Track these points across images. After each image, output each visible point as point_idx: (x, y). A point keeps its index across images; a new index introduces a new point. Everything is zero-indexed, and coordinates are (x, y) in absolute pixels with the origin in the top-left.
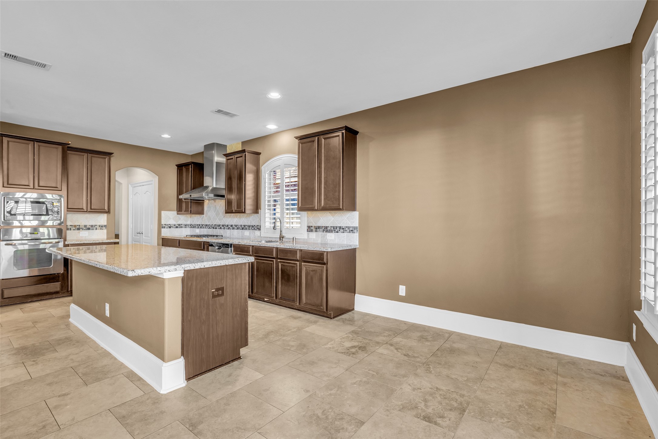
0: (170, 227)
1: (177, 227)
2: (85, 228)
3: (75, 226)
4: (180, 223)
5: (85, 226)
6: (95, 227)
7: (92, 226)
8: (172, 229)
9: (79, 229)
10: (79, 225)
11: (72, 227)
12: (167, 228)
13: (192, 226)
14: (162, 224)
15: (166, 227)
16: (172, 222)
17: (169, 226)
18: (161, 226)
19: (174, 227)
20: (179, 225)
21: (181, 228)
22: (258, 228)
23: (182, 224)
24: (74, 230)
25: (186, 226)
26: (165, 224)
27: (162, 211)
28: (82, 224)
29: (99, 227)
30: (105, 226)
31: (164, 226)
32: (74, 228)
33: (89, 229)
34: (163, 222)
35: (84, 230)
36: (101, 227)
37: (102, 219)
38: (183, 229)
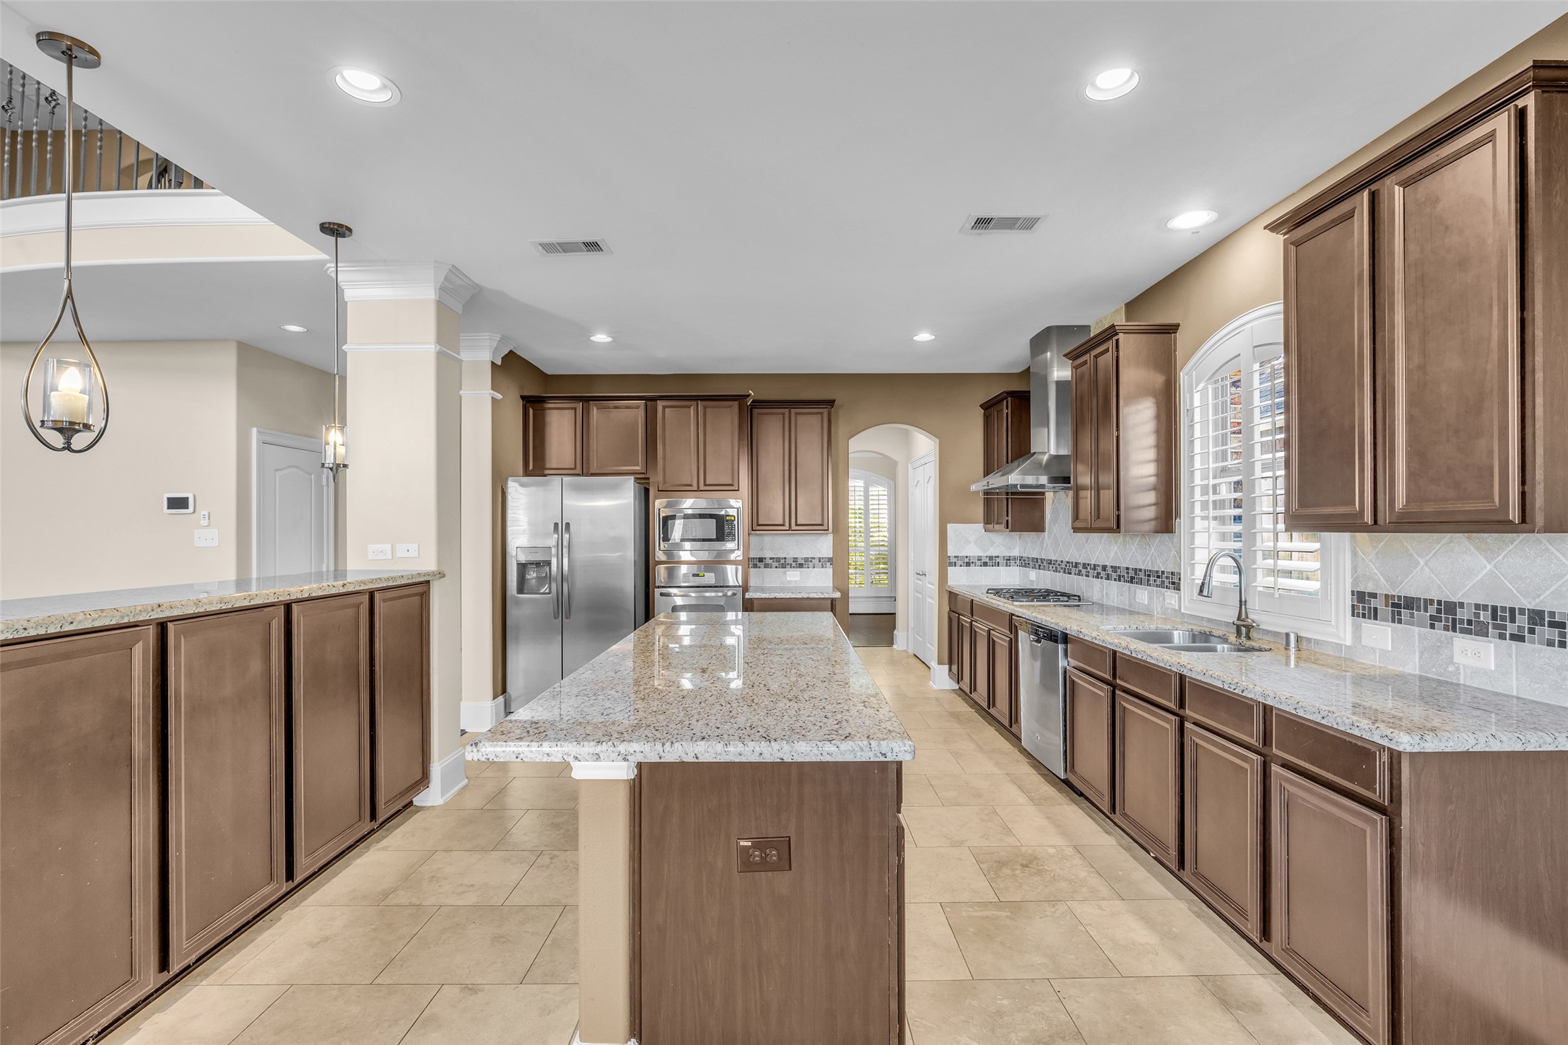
0: (968, 564)
1: (985, 564)
2: (794, 564)
3: (778, 560)
4: (993, 552)
5: (795, 560)
6: (811, 561)
7: (806, 560)
8: (972, 568)
9: (784, 566)
10: (785, 558)
11: (773, 562)
12: (961, 566)
13: (1025, 562)
14: (949, 557)
15: (959, 563)
16: (973, 551)
17: (967, 560)
18: (946, 562)
19: (978, 563)
20: (991, 558)
21: (997, 567)
22: (1173, 583)
23: (998, 557)
24: (776, 567)
25: (1008, 561)
26: (955, 557)
27: (948, 525)
28: (790, 556)
29: (820, 561)
30: (830, 560)
31: (953, 560)
32: (777, 564)
33: (801, 566)
34: (952, 551)
35: (794, 567)
36: (823, 562)
37: (823, 546)
38: (1002, 569)
